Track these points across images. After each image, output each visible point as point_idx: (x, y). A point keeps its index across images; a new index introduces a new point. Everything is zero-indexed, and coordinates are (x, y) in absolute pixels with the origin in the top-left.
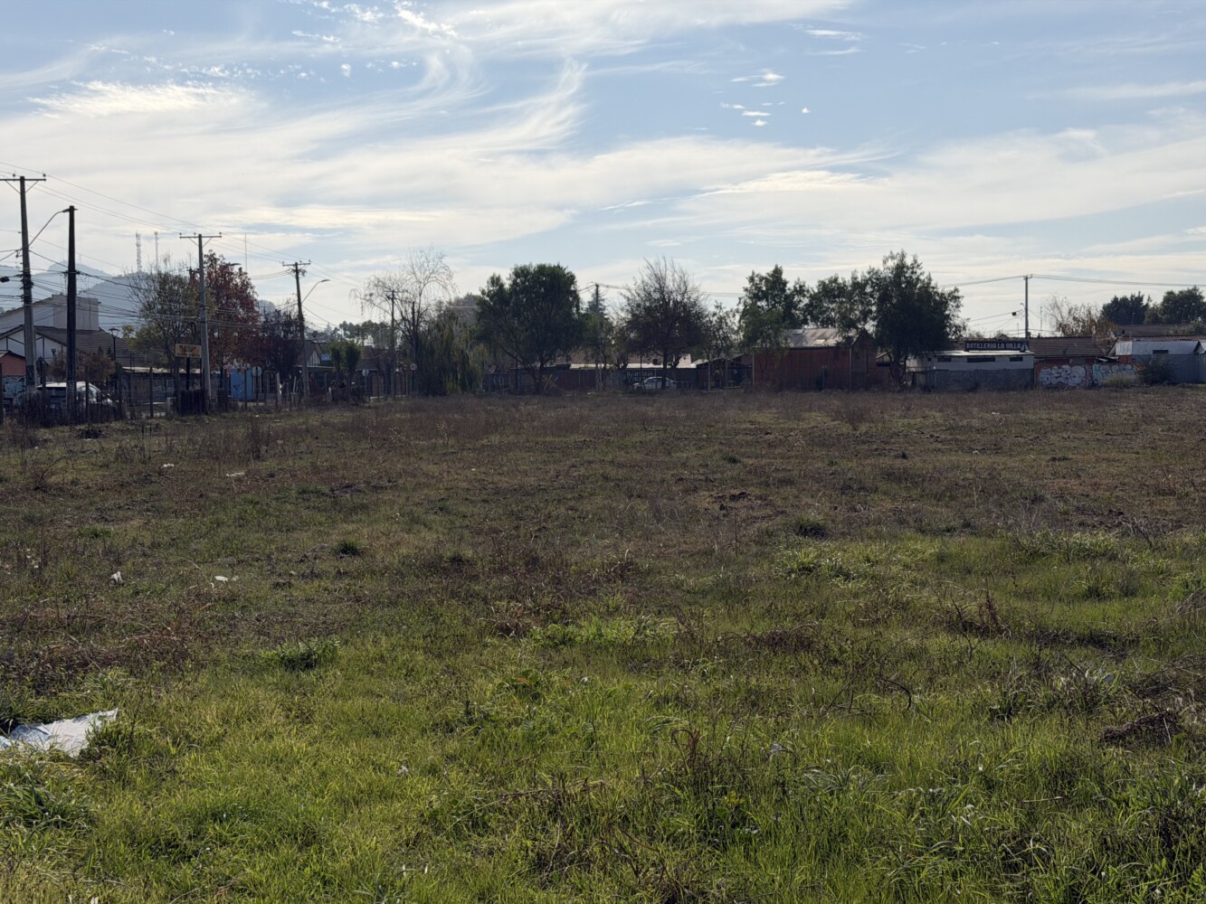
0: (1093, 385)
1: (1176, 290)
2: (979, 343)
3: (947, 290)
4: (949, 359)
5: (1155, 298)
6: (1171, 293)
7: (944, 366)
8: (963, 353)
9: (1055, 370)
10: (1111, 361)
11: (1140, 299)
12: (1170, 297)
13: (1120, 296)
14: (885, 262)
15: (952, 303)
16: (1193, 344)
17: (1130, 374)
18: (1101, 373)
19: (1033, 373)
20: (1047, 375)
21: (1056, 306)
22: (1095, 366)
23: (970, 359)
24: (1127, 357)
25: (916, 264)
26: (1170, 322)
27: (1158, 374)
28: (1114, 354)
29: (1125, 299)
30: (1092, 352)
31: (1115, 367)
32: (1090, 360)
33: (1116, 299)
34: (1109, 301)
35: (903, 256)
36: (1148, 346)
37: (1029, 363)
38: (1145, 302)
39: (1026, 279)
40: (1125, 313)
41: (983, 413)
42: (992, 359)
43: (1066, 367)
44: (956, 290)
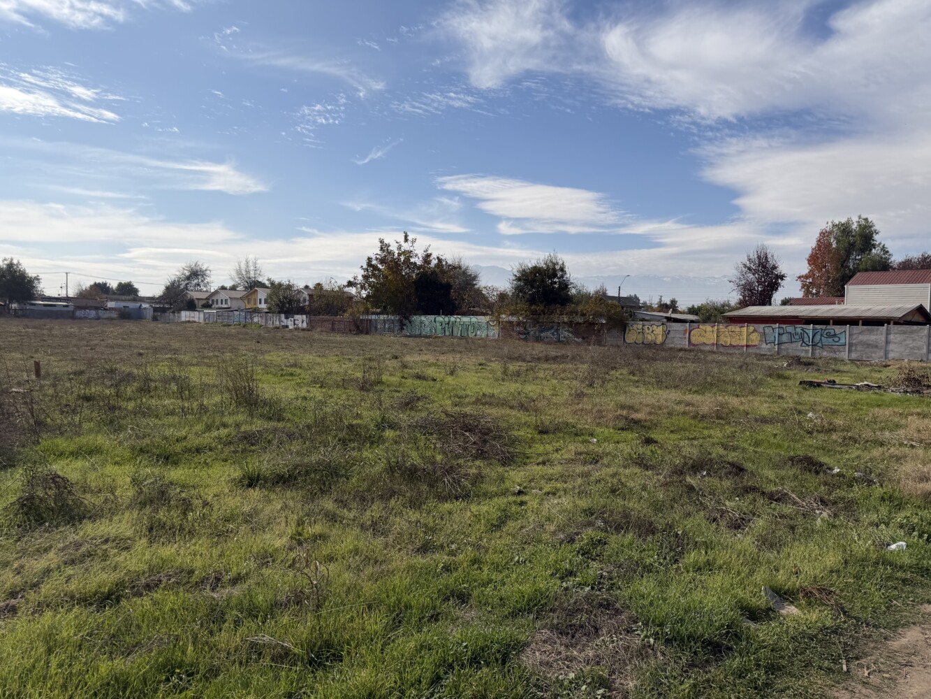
5: (114, 284)
6: (120, 283)
8: (41, 303)
9: (83, 312)
10: (105, 309)
13: (97, 282)
15: (36, 281)
16: (138, 305)
17: (114, 315)
19: (73, 312)
20: (79, 313)
21: (80, 285)
22: (100, 311)
23: (45, 305)
24: (113, 308)
27: (125, 315)
28: (106, 306)
29: (99, 284)
30: (98, 305)
31: (108, 312)
32: (97, 308)
36: (121, 305)
37: (71, 308)
38: (108, 285)
39: (67, 273)
40: (101, 288)
42: (55, 306)
43: (88, 311)
44: (38, 276)
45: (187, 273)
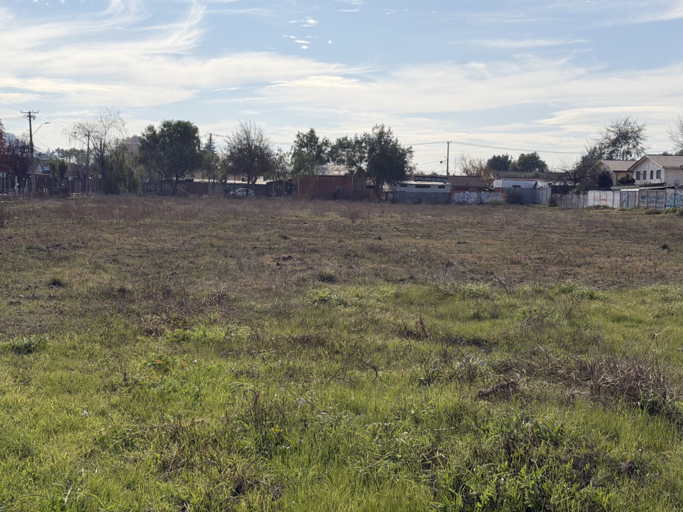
0: (481, 203)
1: (526, 153)
2: (422, 177)
3: (406, 147)
4: (406, 185)
5: (515, 157)
6: (523, 155)
7: (403, 189)
8: (413, 182)
9: (461, 194)
10: (491, 191)
11: (507, 157)
12: (523, 158)
13: (497, 155)
14: (373, 130)
15: (408, 155)
16: (533, 183)
17: (500, 198)
18: (486, 197)
19: (450, 195)
20: (458, 196)
21: (463, 159)
22: (483, 193)
23: (417, 186)
24: (499, 188)
25: (390, 132)
26: (522, 170)
27: (515, 198)
28: (492, 187)
29: (499, 157)
30: (481, 185)
31: (493, 194)
32: (480, 189)
33: (494, 156)
34: (491, 157)
35: (383, 127)
36: (510, 183)
37: (448, 190)
38: (509, 159)
39: (448, 143)
40: (499, 164)
41: (423, 216)
42: (429, 186)
43: (467, 192)
44: (411, 147)
45: (613, 137)
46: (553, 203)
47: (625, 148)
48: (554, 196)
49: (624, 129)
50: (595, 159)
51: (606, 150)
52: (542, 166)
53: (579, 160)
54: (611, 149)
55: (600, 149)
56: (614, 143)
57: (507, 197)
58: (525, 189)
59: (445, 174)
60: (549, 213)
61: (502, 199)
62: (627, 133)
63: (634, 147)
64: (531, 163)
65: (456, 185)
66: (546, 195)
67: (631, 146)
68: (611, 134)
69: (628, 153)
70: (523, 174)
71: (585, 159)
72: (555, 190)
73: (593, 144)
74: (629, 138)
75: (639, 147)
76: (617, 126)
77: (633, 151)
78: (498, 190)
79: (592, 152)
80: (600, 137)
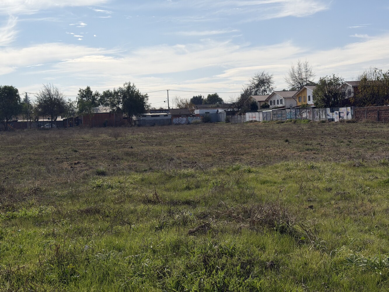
0: (189, 123)
1: (211, 94)
2: (155, 111)
3: (144, 94)
4: (145, 116)
5: (205, 96)
6: (209, 95)
7: (144, 118)
8: (150, 114)
9: (177, 119)
10: (193, 116)
11: (201, 97)
12: (209, 96)
13: (195, 96)
14: (124, 85)
15: (145, 98)
16: (216, 110)
17: (199, 120)
18: (191, 120)
19: (171, 120)
20: (175, 120)
21: (177, 99)
22: (189, 117)
23: (152, 116)
24: (198, 114)
25: (134, 86)
26: (210, 104)
27: (207, 119)
28: (194, 114)
29: (196, 97)
30: (188, 113)
31: (195, 118)
32: (187, 116)
33: (194, 97)
34: (192, 97)
35: (130, 83)
36: (204, 111)
37: (169, 117)
38: (202, 98)
39: (168, 91)
40: (197, 101)
41: (156, 133)
42: (159, 116)
43: (180, 118)
44: (147, 94)
45: (257, 83)
46: (228, 121)
47: (263, 88)
48: (228, 116)
49: (262, 78)
50: (248, 95)
51: (253, 90)
52: (221, 100)
53: (240, 96)
54: (256, 89)
55: (250, 89)
56: (257, 86)
57: (203, 119)
58: (212, 114)
59: (168, 108)
60: (226, 126)
61: (200, 121)
62: (264, 80)
63: (268, 87)
64: (214, 99)
65: (173, 114)
66: (224, 117)
67: (266, 87)
68: (255, 81)
69: (265, 91)
70: (210, 106)
71: (242, 95)
72: (228, 113)
73: (246, 87)
74: (265, 83)
75: (270, 87)
76: (258, 77)
77: (268, 90)
78: (197, 115)
79: (246, 92)
80: (250, 83)
